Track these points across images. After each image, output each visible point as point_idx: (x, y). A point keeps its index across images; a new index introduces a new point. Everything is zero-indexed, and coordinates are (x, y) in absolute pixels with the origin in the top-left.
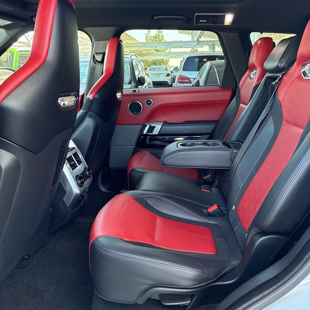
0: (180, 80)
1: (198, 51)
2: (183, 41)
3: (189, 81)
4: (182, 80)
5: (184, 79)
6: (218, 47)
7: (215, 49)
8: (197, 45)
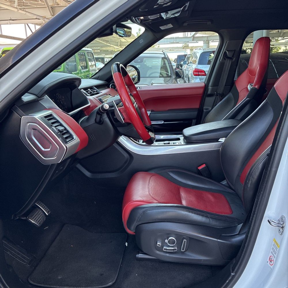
0: (196, 73)
1: (189, 46)
2: (179, 37)
3: (204, 73)
4: (198, 73)
5: (200, 72)
6: (212, 42)
7: (210, 44)
8: (193, 40)
